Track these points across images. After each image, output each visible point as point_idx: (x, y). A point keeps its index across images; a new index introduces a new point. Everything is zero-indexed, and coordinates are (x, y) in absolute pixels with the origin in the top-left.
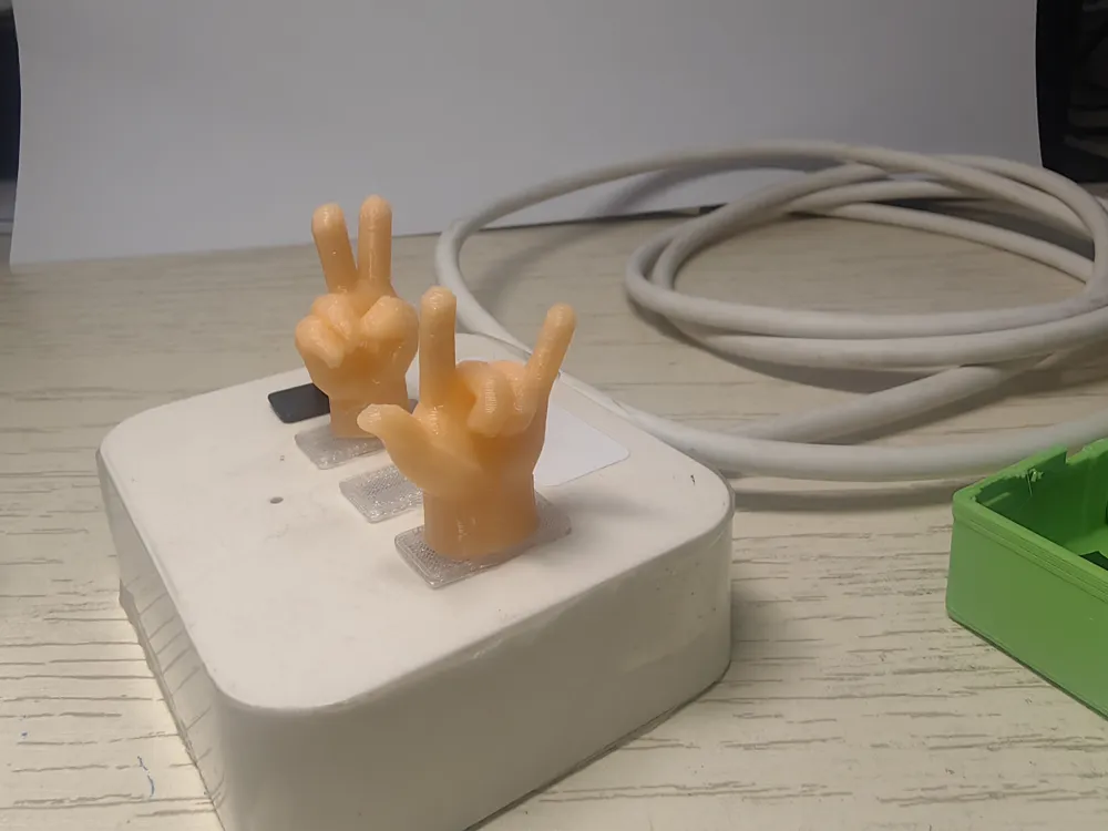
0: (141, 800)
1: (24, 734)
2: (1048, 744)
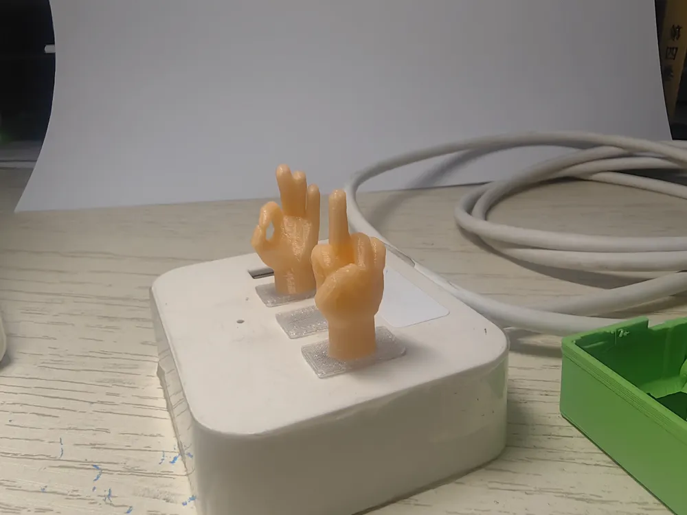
0: (55, 459)
1: (10, 421)
2: (564, 495)
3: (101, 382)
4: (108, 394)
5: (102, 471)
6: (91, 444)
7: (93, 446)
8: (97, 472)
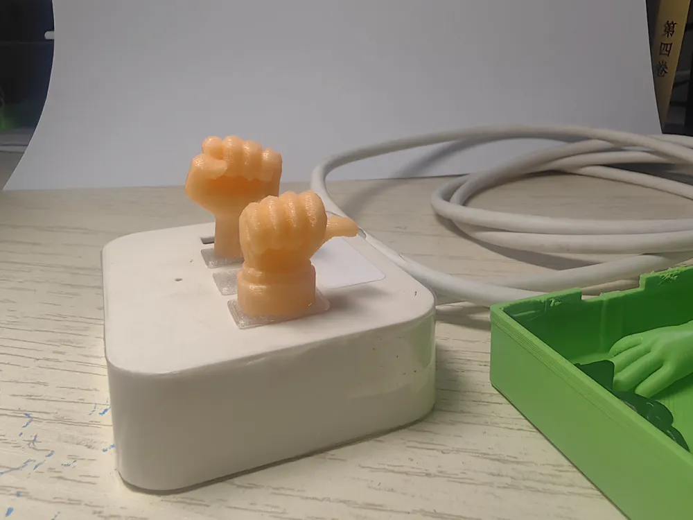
2: (480, 455)
3: (49, 341)
4: (54, 352)
5: (32, 419)
6: (28, 395)
7: (30, 397)
8: (28, 420)
